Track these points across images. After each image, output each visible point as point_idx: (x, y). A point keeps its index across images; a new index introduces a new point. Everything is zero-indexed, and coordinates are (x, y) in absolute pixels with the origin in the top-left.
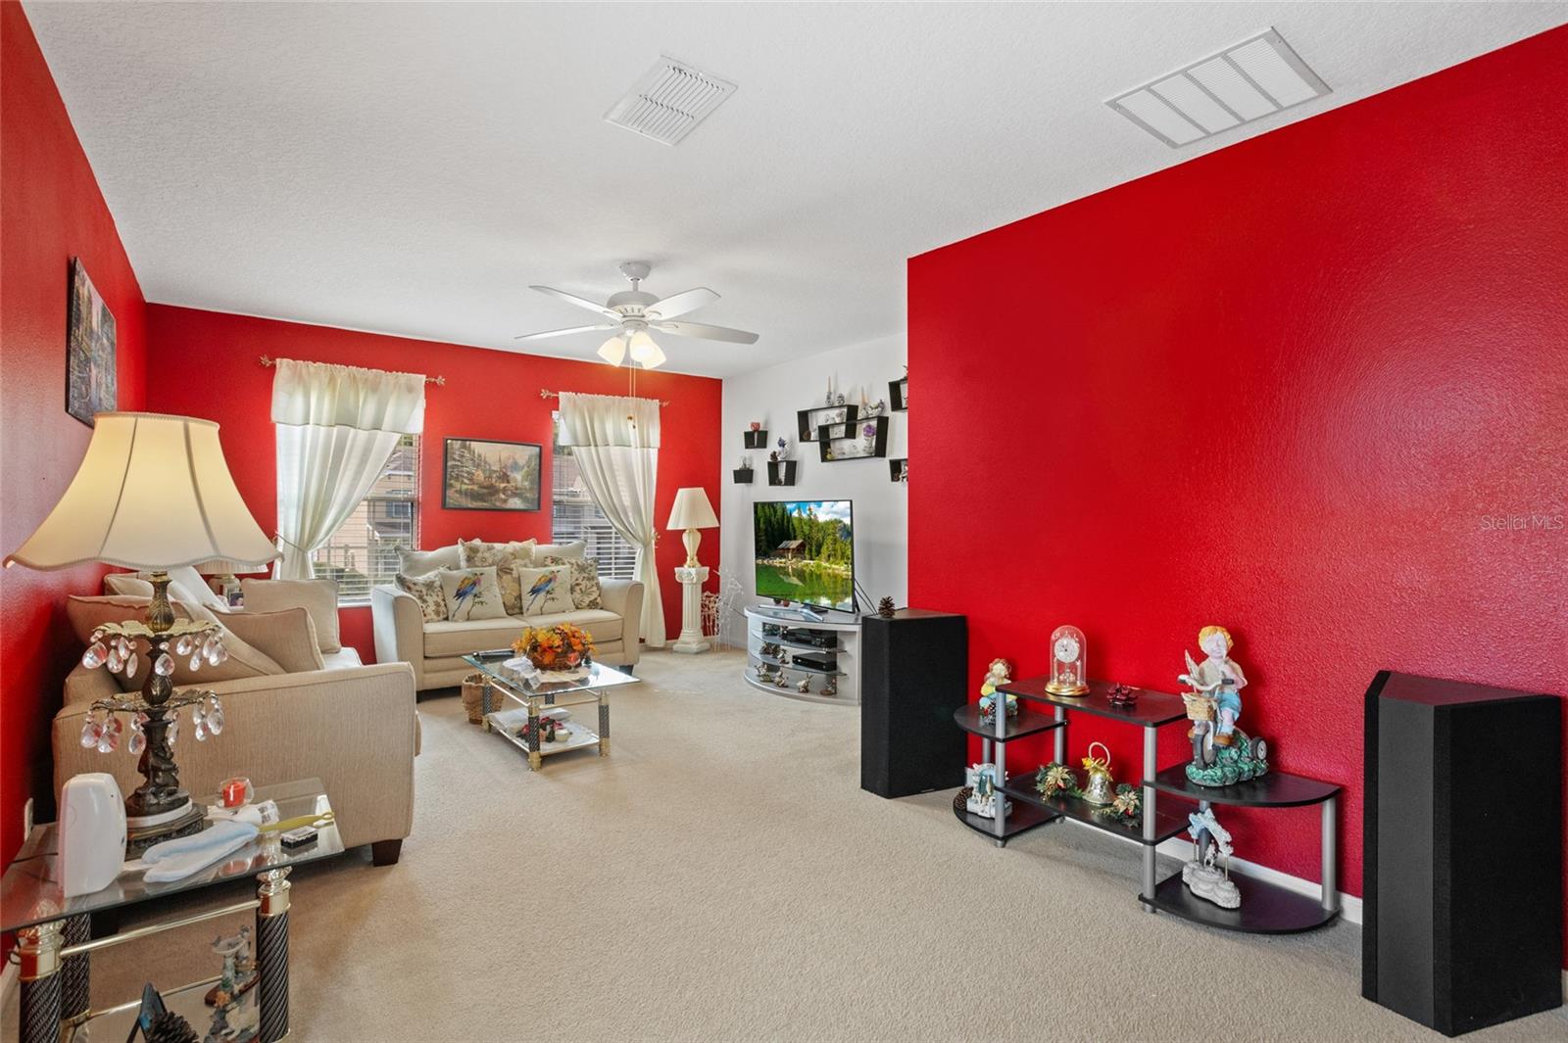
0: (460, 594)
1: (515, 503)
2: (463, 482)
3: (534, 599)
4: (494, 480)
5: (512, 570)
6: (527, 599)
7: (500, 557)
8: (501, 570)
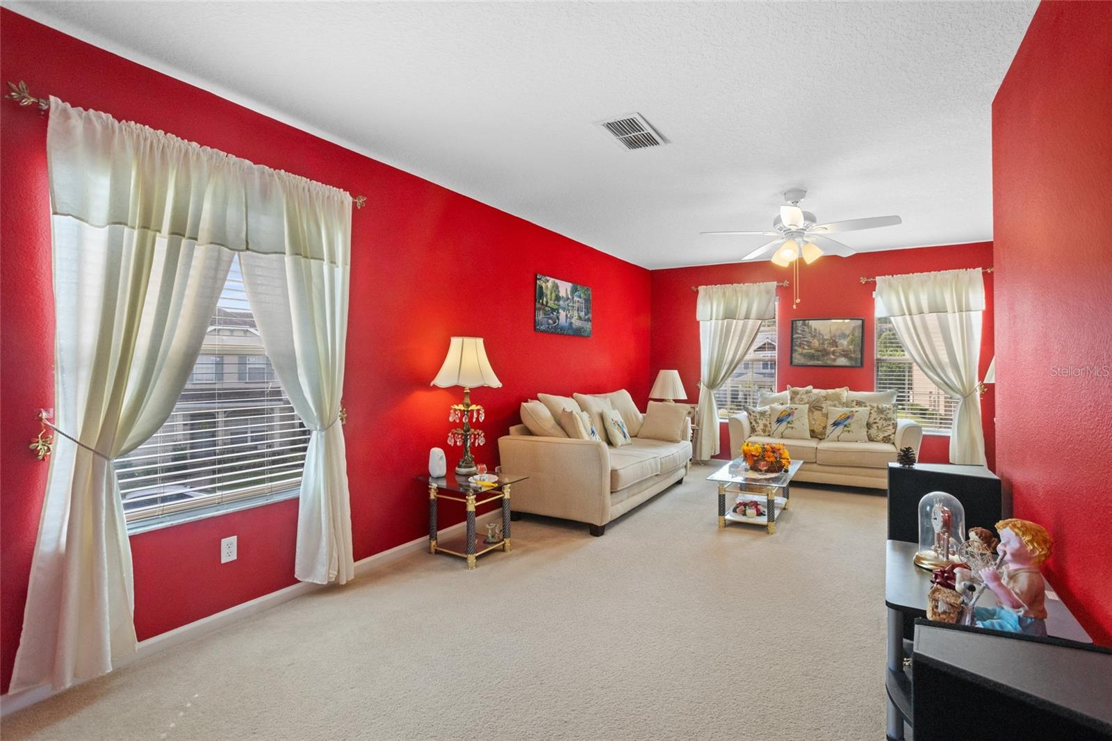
0: (779, 421)
1: (842, 361)
2: (804, 348)
3: (834, 430)
4: (826, 346)
5: (822, 408)
6: (829, 429)
7: (813, 399)
8: (814, 407)
